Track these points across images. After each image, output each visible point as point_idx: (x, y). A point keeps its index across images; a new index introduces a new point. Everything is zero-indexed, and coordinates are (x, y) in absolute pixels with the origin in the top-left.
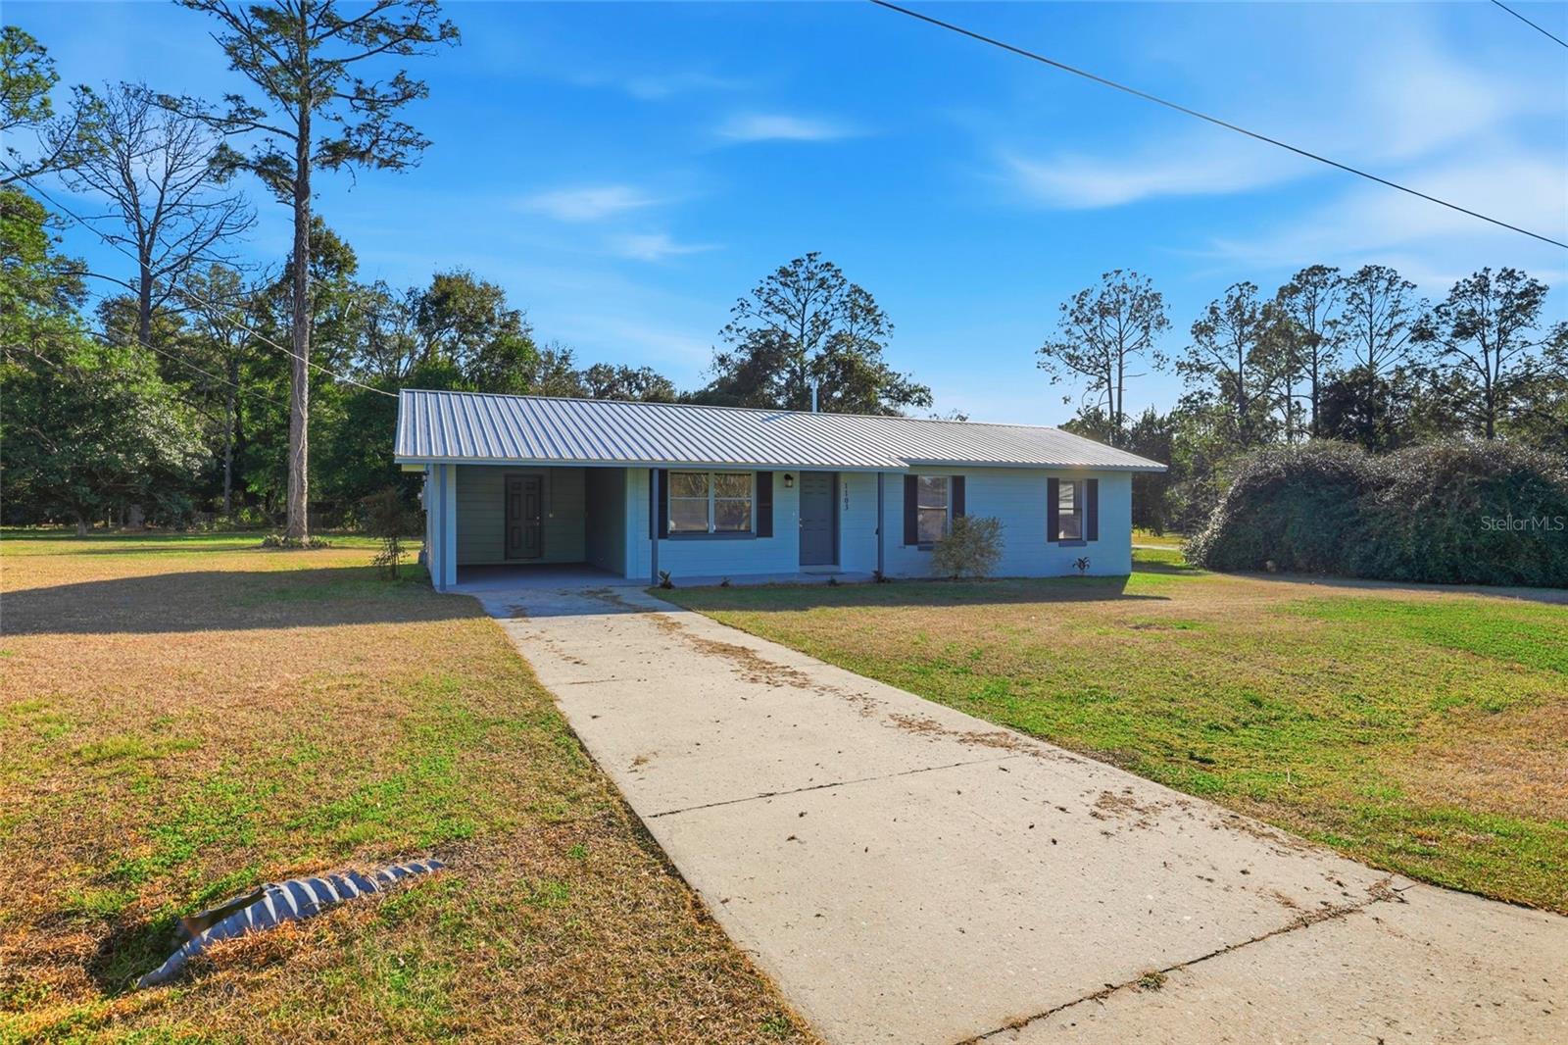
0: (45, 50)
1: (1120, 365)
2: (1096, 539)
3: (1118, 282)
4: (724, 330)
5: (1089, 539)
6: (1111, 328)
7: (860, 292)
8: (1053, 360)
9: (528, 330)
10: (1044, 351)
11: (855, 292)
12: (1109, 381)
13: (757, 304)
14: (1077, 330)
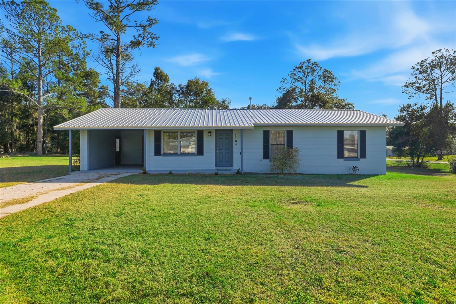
0: (75, 30)
1: (441, 88)
2: (365, 157)
3: (439, 54)
4: (279, 89)
5: (361, 158)
6: (436, 73)
7: (327, 71)
8: (410, 89)
9: (213, 94)
10: (405, 86)
11: (326, 71)
12: (436, 96)
13: (290, 80)
14: (420, 76)
